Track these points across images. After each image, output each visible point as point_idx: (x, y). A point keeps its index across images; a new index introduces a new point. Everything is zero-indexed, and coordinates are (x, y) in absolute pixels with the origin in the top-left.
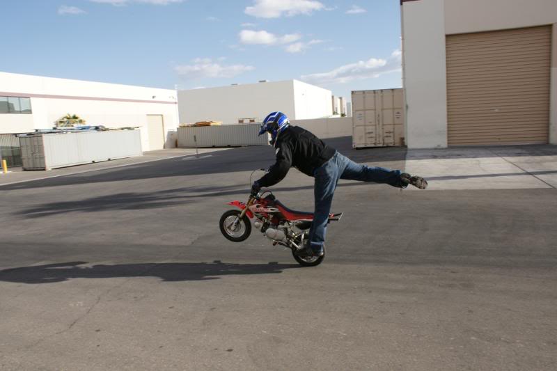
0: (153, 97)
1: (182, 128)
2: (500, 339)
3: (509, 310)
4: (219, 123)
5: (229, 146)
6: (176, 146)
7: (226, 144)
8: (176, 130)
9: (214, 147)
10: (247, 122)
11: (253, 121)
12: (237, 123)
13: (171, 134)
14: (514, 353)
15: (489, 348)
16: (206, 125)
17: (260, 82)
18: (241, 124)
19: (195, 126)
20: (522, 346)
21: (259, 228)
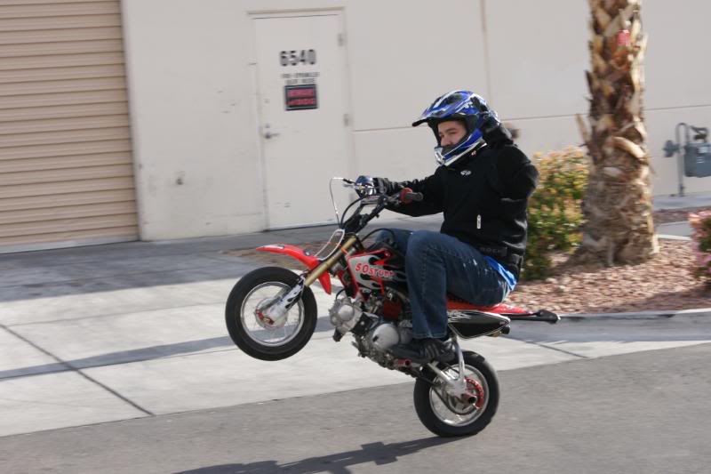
21: (348, 323)
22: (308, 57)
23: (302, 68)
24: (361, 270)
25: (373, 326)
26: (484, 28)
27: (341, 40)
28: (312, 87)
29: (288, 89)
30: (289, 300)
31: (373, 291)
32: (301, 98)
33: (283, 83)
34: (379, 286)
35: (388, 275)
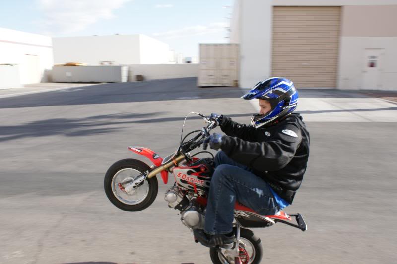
1: (55, 67)
4: (84, 64)
5: (93, 82)
8: (51, 69)
10: (106, 64)
11: (110, 64)
12: (99, 65)
16: (74, 65)
18: (102, 65)
21: (173, 203)
24: (181, 177)
25: (188, 208)
30: (136, 184)
31: (189, 190)
34: (193, 188)
35: (200, 183)
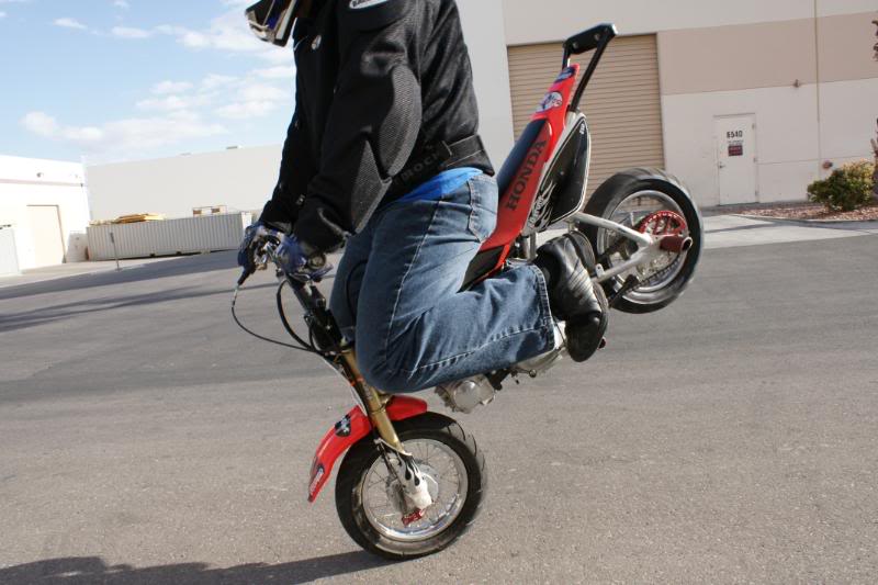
0: (39, 175)
1: (95, 227)
2: (609, 457)
3: (624, 409)
4: (159, 217)
5: (179, 254)
6: (87, 258)
7: (174, 251)
8: (84, 232)
9: (153, 256)
10: (207, 212)
11: (218, 210)
12: (191, 215)
13: (75, 238)
14: (637, 478)
15: (588, 476)
16: (138, 220)
17: (229, 148)
18: (196, 215)
19: (119, 222)
20: (651, 462)
22: (739, 134)
23: (736, 138)
26: (819, 119)
27: (753, 126)
28: (741, 146)
29: (730, 147)
32: (735, 151)
33: (728, 145)
